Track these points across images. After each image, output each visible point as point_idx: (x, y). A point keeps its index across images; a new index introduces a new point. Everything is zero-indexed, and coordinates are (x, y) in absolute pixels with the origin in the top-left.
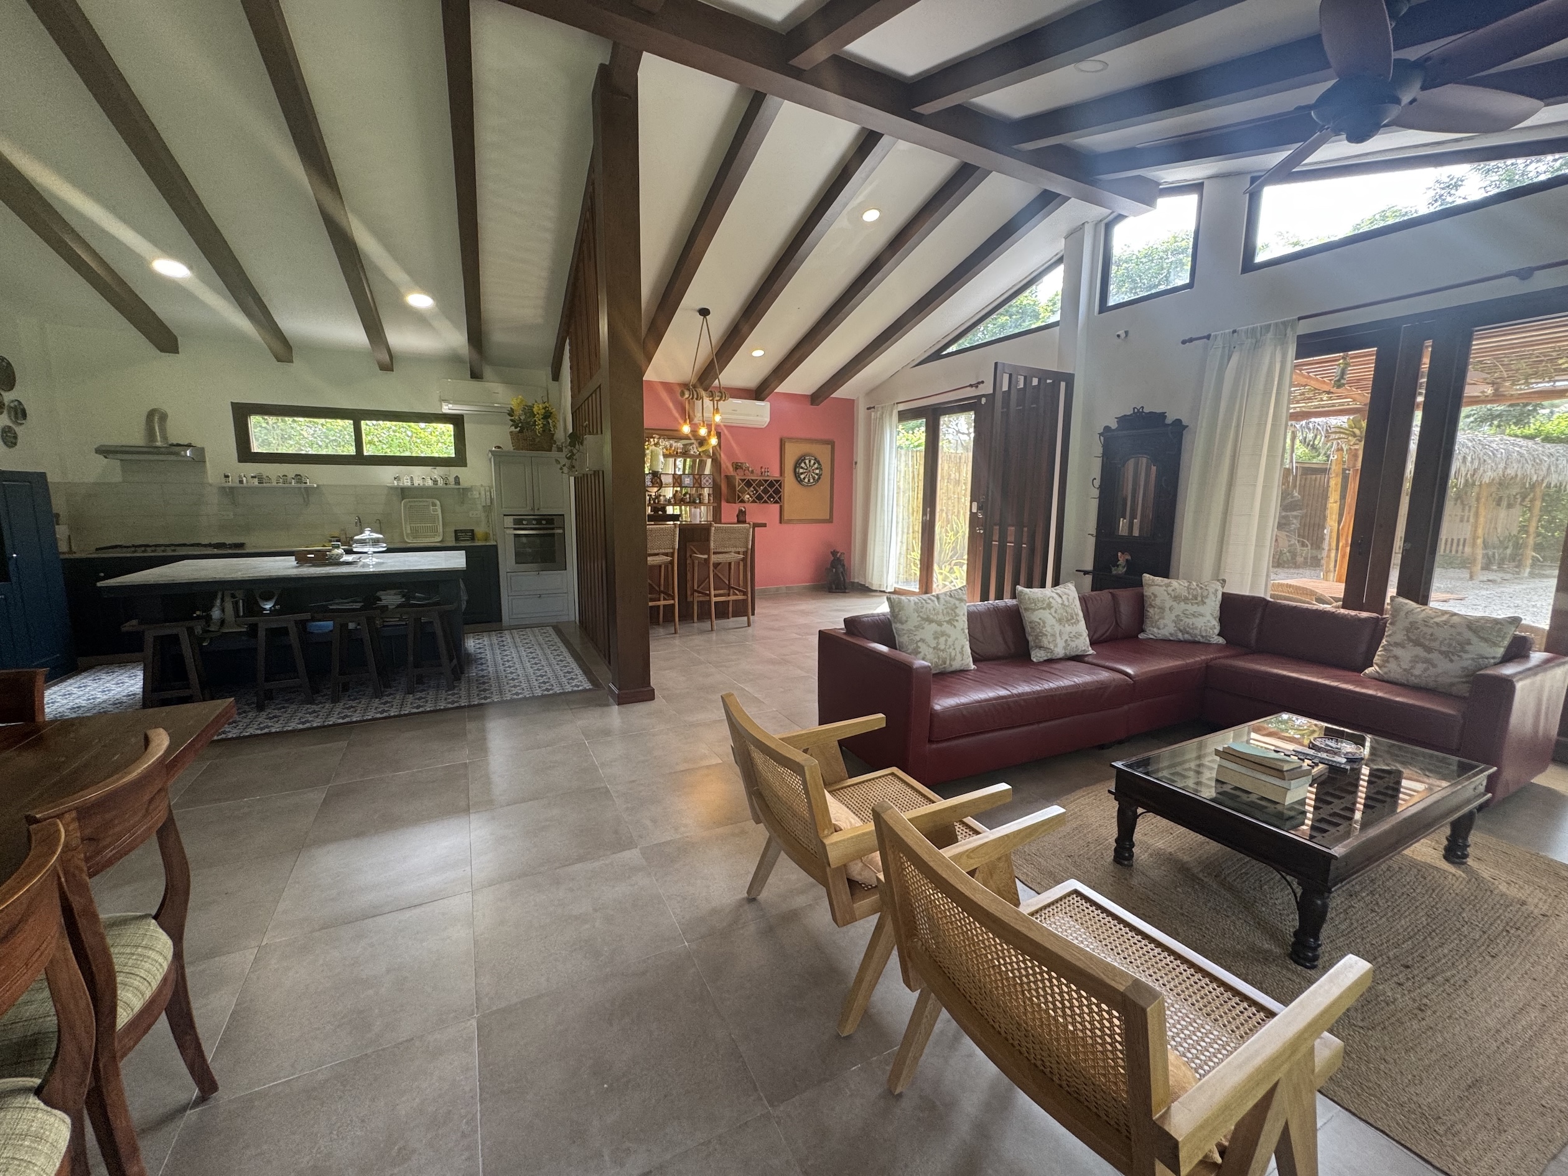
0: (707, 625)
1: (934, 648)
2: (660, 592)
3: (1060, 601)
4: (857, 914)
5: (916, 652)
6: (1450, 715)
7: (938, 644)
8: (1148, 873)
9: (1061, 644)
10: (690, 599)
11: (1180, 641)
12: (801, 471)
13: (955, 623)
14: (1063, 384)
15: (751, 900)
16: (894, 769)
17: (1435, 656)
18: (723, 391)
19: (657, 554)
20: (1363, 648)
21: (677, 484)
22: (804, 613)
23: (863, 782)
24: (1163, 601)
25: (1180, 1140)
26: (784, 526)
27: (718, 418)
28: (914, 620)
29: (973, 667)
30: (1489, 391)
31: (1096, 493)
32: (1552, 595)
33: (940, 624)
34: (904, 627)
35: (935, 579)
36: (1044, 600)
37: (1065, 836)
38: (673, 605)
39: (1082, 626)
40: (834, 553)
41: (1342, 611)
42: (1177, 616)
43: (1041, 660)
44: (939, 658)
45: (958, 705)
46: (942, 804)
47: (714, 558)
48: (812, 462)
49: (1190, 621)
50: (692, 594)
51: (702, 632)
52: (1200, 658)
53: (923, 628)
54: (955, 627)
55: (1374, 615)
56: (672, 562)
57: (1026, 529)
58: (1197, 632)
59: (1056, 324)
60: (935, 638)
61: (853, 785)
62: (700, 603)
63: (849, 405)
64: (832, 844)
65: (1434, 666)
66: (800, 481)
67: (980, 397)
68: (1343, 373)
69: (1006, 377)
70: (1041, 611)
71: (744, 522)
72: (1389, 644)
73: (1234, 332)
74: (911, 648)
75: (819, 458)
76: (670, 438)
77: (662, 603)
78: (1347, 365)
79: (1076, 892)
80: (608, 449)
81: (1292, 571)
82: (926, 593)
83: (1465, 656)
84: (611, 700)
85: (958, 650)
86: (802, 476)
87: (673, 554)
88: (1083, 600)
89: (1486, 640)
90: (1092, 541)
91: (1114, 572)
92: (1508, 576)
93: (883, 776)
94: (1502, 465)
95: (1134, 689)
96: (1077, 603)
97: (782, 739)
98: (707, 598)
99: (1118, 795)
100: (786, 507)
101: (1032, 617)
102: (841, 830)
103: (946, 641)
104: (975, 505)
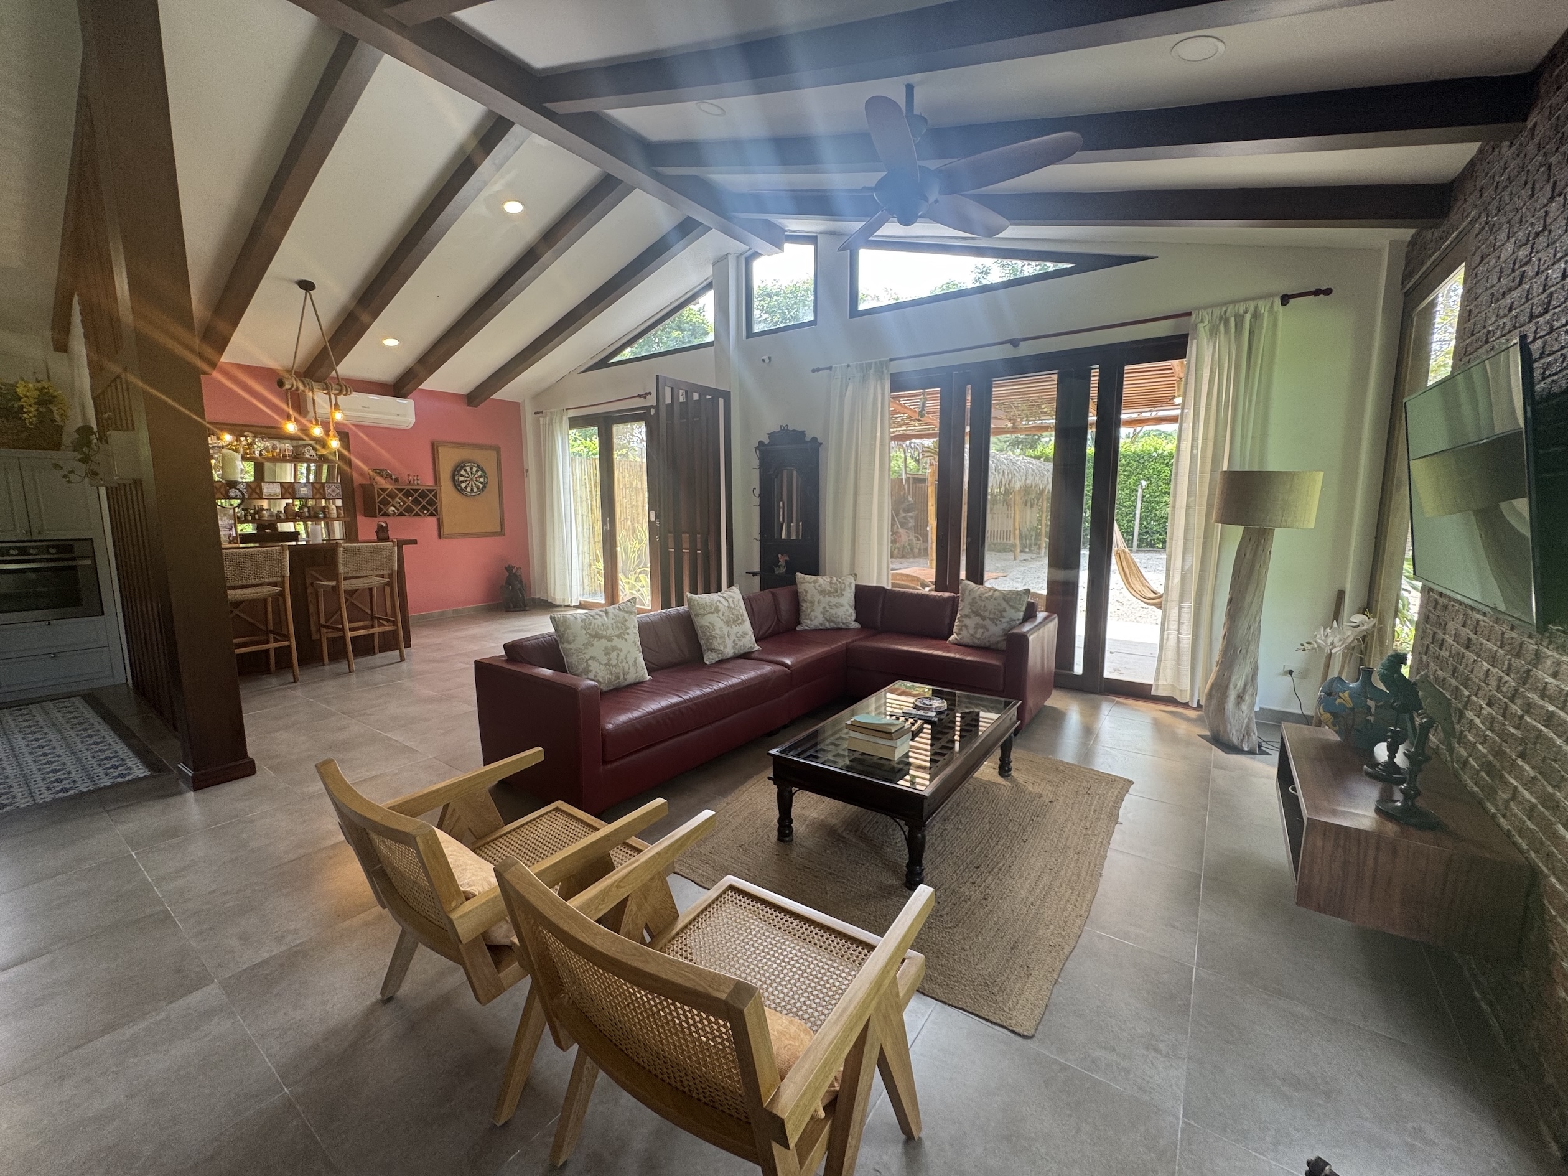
0: (343, 666)
1: (606, 665)
2: (268, 632)
3: (726, 604)
4: (504, 983)
5: (587, 671)
6: (997, 666)
7: (609, 660)
8: (805, 844)
9: (729, 644)
10: (315, 636)
11: (827, 629)
12: (461, 479)
13: (626, 637)
14: (721, 401)
15: (387, 1000)
16: (559, 803)
17: (988, 623)
18: (343, 383)
19: (260, 585)
20: (947, 621)
21: (287, 495)
22: (474, 638)
23: (522, 826)
24: (813, 596)
25: (785, 1116)
26: (444, 542)
27: (338, 416)
28: (582, 638)
29: (648, 677)
30: (1010, 425)
31: (757, 501)
32: (1046, 570)
33: (610, 639)
34: (572, 646)
35: (620, 587)
36: (712, 604)
37: (737, 828)
38: (289, 647)
39: (747, 625)
40: (509, 569)
41: (934, 593)
42: (824, 608)
43: (714, 661)
44: (611, 674)
45: (631, 720)
46: (606, 829)
47: (345, 585)
48: (474, 469)
49: (833, 612)
50: (319, 631)
51: (337, 675)
52: (841, 643)
53: (592, 645)
54: (626, 640)
55: (952, 594)
56: (282, 594)
57: (698, 536)
58: (839, 620)
59: (711, 344)
60: (606, 654)
61: (509, 832)
62: (332, 641)
63: (513, 408)
64: (461, 917)
65: (988, 630)
66: (461, 491)
67: (649, 408)
68: (924, 406)
69: (668, 391)
70: (710, 615)
71: (387, 539)
72: (962, 617)
73: (848, 366)
74: (581, 668)
75: (482, 465)
76: (271, 437)
77: (272, 645)
78: (926, 400)
79: (732, 888)
80: (145, 452)
81: (911, 560)
82: (613, 604)
83: (1004, 620)
84: (183, 786)
85: (631, 663)
86: (463, 485)
87: (283, 582)
88: (748, 601)
89: (1013, 607)
90: (757, 546)
91: (777, 573)
92: (1034, 556)
93: (546, 814)
94: (1024, 478)
95: (792, 677)
96: (742, 604)
97: (392, 808)
98: (340, 634)
99: (776, 779)
100: (446, 520)
101: (702, 622)
102: (474, 896)
103: (618, 656)
104: (653, 513)
